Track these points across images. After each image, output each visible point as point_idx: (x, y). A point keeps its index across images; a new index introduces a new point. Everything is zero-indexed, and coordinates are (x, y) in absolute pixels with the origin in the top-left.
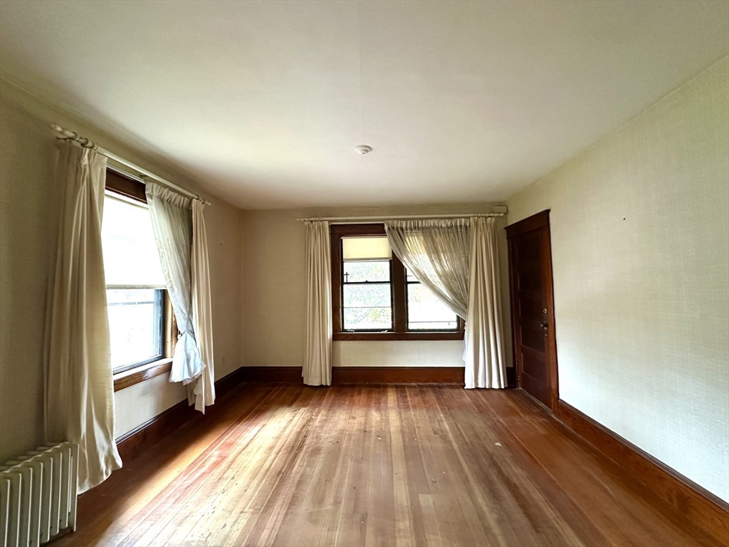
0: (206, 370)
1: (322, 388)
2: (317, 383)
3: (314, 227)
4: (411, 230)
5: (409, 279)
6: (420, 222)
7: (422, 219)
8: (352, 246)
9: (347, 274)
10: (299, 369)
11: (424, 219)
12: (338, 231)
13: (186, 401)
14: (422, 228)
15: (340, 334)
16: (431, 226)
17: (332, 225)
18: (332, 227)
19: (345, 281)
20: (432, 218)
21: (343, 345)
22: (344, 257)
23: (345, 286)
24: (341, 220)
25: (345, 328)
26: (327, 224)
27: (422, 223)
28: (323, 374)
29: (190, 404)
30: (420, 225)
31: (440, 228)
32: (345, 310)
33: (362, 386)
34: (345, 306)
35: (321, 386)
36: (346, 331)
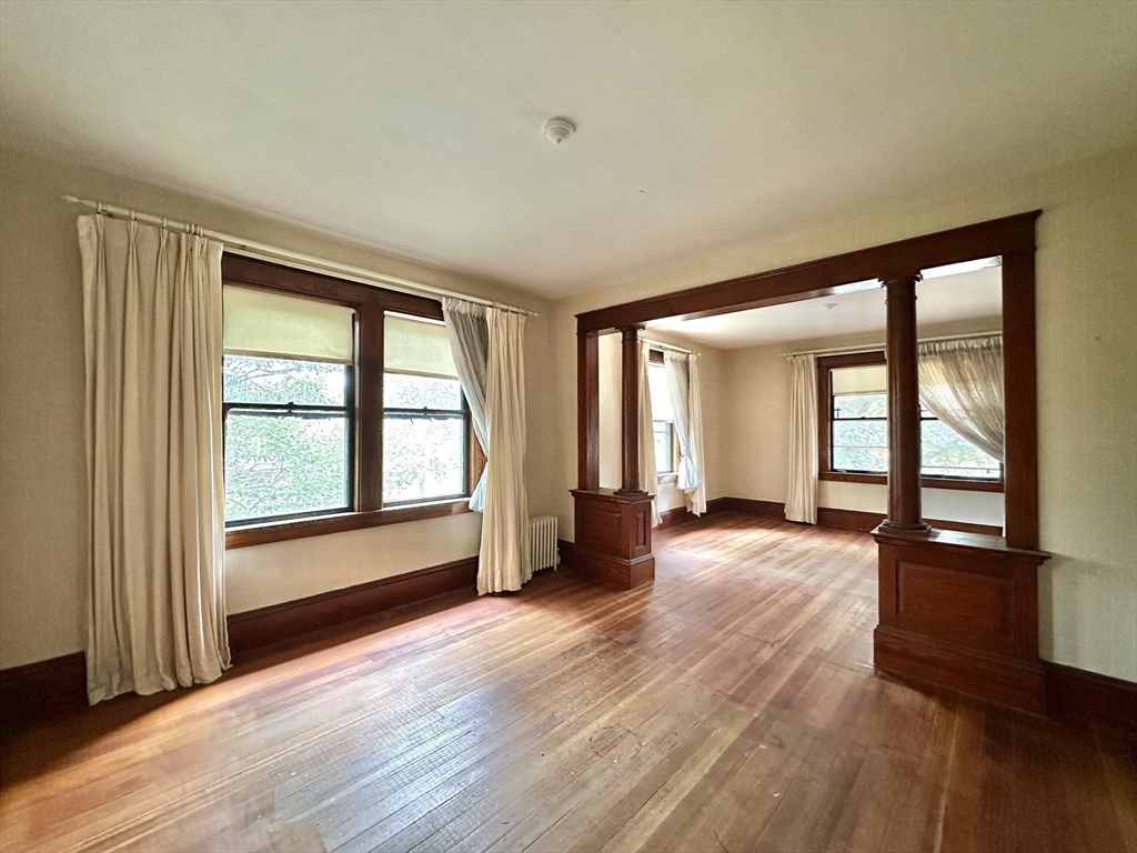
0: (700, 484)
1: (804, 525)
2: (799, 519)
3: (797, 362)
4: (925, 355)
5: (923, 415)
6: (937, 345)
7: (940, 342)
8: (842, 378)
9: (838, 410)
10: (782, 506)
11: (943, 341)
12: (825, 363)
13: (685, 508)
14: (941, 352)
15: (827, 473)
16: (955, 349)
17: (819, 358)
18: (819, 361)
19: (836, 417)
20: (955, 340)
21: (830, 485)
22: (834, 391)
23: (835, 423)
24: (828, 351)
25: (835, 467)
26: (812, 357)
27: (940, 347)
28: (807, 512)
29: (688, 511)
30: (937, 349)
31: (970, 351)
32: (835, 449)
33: (853, 530)
34: (835, 444)
35: (804, 523)
36: (836, 470)
